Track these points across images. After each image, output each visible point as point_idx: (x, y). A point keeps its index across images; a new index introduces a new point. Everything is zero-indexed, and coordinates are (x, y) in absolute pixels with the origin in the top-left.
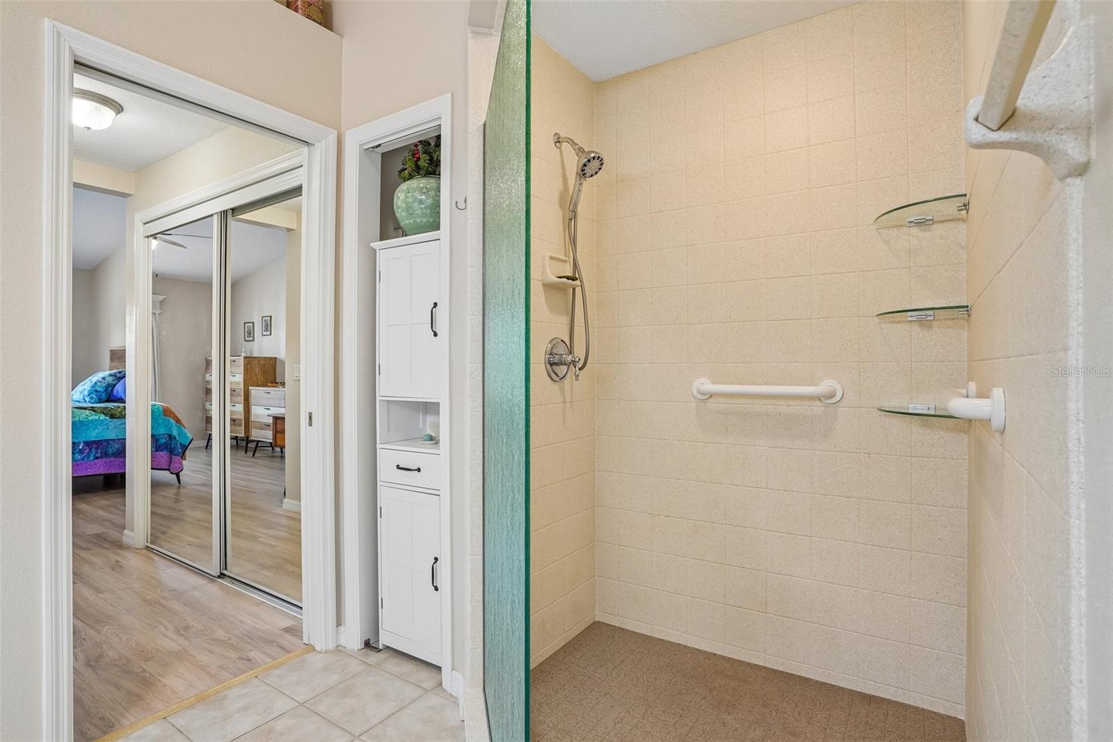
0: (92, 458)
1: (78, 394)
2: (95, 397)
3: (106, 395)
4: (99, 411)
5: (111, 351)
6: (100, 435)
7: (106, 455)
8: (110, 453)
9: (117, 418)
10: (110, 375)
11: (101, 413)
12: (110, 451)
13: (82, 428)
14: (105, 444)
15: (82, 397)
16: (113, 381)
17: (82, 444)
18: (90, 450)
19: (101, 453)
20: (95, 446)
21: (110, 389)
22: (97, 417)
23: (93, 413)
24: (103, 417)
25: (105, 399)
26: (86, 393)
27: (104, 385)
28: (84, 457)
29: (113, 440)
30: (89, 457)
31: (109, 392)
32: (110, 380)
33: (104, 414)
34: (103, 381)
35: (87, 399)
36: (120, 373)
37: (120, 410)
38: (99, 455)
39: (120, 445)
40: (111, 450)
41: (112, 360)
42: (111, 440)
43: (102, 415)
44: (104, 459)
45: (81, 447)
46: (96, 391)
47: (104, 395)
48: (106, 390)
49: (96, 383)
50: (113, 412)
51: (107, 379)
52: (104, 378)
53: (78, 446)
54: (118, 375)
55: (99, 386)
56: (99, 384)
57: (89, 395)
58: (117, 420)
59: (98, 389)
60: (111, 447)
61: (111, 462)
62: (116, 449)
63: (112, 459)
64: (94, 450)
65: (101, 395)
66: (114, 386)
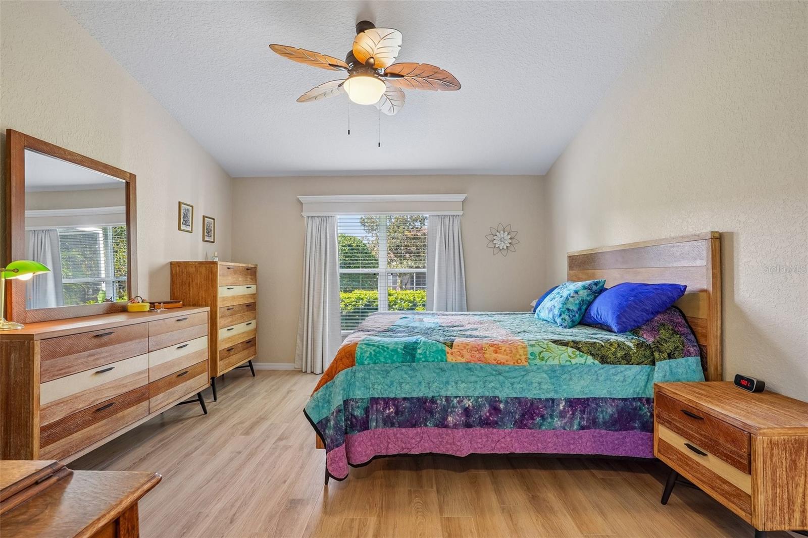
0: (575, 427)
1: (547, 312)
2: (567, 317)
3: (580, 315)
4: (584, 349)
6: (587, 390)
7: (594, 423)
8: (601, 420)
9: (610, 363)
10: (584, 288)
11: (587, 353)
12: (601, 418)
13: (564, 377)
14: (594, 405)
15: (551, 316)
16: (588, 295)
17: (564, 403)
18: (573, 414)
19: (588, 419)
20: (579, 408)
21: (584, 307)
22: (582, 360)
23: (578, 352)
24: (590, 360)
25: (578, 321)
26: (556, 312)
27: (577, 302)
28: (566, 423)
29: (605, 400)
30: (572, 425)
31: (583, 310)
32: (584, 294)
33: (592, 355)
34: (576, 295)
35: (559, 320)
36: (596, 284)
37: (614, 350)
38: (584, 423)
39: (614, 410)
40: (601, 416)
42: (602, 399)
43: (590, 357)
44: (592, 430)
45: (561, 408)
46: (568, 310)
47: (577, 315)
48: (580, 309)
49: (567, 299)
50: (604, 352)
51: (581, 292)
52: (576, 292)
53: (558, 405)
54: (594, 288)
55: (571, 303)
56: (571, 300)
57: (560, 315)
58: (611, 366)
59: (571, 308)
60: (602, 412)
61: (602, 436)
62: (612, 416)
63: (603, 432)
64: (578, 414)
65: (575, 316)
66: (590, 304)
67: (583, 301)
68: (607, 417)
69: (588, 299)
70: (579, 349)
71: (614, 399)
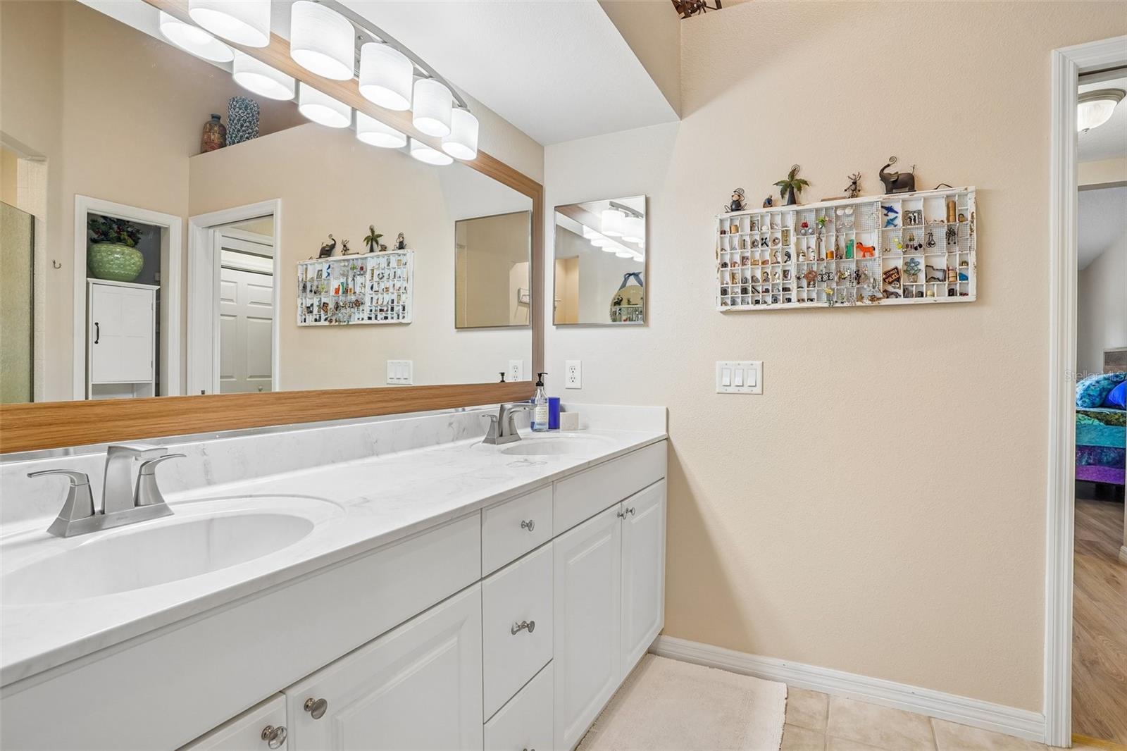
0: (1083, 463)
2: (1087, 400)
3: (1100, 399)
4: (1092, 415)
5: (1106, 353)
6: (1094, 441)
8: (1105, 461)
9: (1113, 425)
10: (1105, 379)
11: (1094, 418)
12: (1105, 459)
16: (1108, 385)
19: (1094, 459)
20: (1087, 451)
21: (1104, 394)
22: (1090, 422)
23: (1086, 417)
24: (1096, 422)
25: (1099, 404)
26: (1078, 396)
27: (1098, 389)
29: (1109, 448)
31: (1103, 396)
32: (1105, 383)
33: (1097, 419)
34: (1097, 384)
35: (1080, 403)
36: (1117, 376)
37: (1118, 417)
38: (1091, 461)
39: (1116, 455)
41: (1107, 362)
42: (1106, 447)
43: (1096, 420)
44: (1098, 467)
46: (1089, 395)
47: (1098, 399)
48: (1100, 395)
49: (1089, 387)
50: (1109, 418)
51: (1102, 382)
52: (1098, 382)
54: (1116, 379)
55: (1092, 390)
56: (1092, 387)
57: (1081, 399)
58: (1114, 427)
59: (1092, 393)
60: (1106, 455)
61: (1106, 471)
62: (1114, 458)
63: (1107, 468)
64: (1086, 455)
65: (1095, 400)
66: (1110, 390)
67: (1103, 388)
68: (1110, 459)
69: (1109, 387)
70: (1088, 415)
71: (1116, 448)
